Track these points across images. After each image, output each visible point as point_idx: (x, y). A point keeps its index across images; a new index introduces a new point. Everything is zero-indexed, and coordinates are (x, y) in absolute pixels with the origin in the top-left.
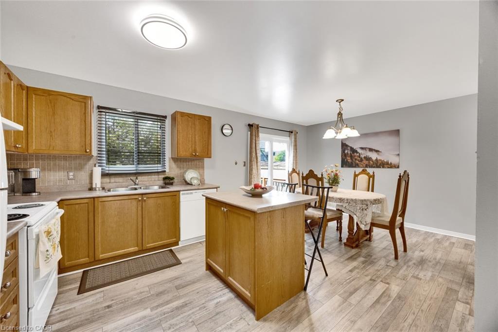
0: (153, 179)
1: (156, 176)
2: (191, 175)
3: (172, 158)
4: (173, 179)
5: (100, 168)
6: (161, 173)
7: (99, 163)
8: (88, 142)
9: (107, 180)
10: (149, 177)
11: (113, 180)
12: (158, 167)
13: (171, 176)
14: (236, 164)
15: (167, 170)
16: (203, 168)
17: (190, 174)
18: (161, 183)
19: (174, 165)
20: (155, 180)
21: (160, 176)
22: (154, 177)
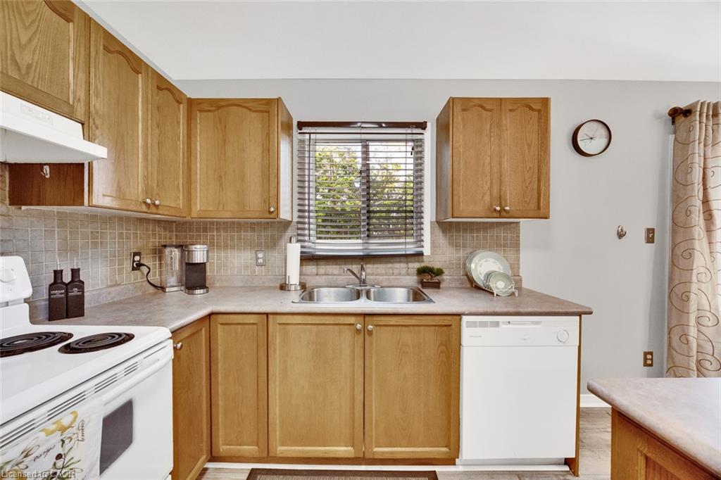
0: (396, 271)
1: (403, 265)
2: (484, 265)
3: (437, 222)
4: (440, 272)
5: (299, 245)
6: (413, 258)
7: (298, 235)
8: (273, 193)
9: (311, 269)
10: (389, 265)
11: (323, 268)
12: (405, 243)
13: (436, 265)
14: (621, 235)
15: (427, 251)
16: (516, 245)
17: (482, 261)
18: (412, 280)
19: (442, 240)
20: (400, 274)
21: (411, 265)
22: (397, 265)
